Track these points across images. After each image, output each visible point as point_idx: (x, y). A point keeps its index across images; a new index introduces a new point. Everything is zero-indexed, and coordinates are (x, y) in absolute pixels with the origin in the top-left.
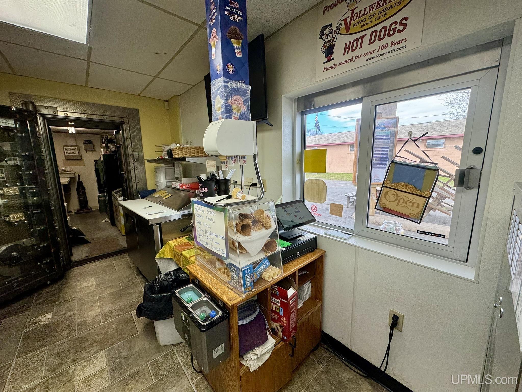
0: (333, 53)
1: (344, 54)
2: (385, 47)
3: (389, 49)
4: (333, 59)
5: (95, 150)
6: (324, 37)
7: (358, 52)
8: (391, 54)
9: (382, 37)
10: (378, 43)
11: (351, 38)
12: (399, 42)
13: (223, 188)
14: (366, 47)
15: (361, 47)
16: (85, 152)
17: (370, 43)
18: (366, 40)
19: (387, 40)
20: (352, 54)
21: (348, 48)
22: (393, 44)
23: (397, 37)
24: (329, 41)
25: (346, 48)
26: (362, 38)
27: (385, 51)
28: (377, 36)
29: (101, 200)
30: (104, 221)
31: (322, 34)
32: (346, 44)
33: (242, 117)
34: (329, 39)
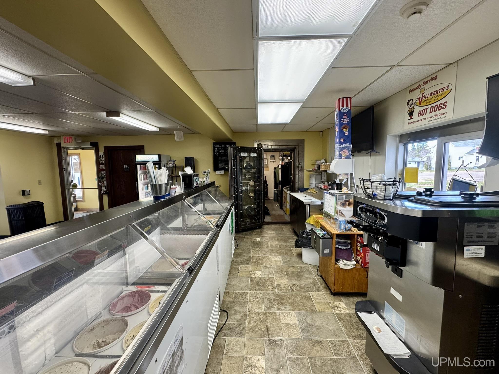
0: (413, 115)
1: (418, 116)
2: (437, 115)
3: (439, 117)
4: (413, 118)
5: (275, 161)
6: (409, 106)
7: (425, 116)
8: (439, 120)
9: (435, 110)
10: (434, 113)
11: (422, 108)
12: (443, 114)
13: (339, 187)
14: (428, 115)
15: (426, 114)
16: (270, 162)
17: (430, 112)
18: (429, 110)
19: (438, 112)
20: (422, 117)
21: (420, 114)
22: (441, 114)
23: (442, 111)
24: (411, 108)
25: (419, 113)
26: (427, 109)
27: (437, 118)
28: (433, 109)
29: (275, 193)
30: (276, 206)
31: (408, 104)
32: (419, 111)
33: (347, 157)
34: (411, 107)
